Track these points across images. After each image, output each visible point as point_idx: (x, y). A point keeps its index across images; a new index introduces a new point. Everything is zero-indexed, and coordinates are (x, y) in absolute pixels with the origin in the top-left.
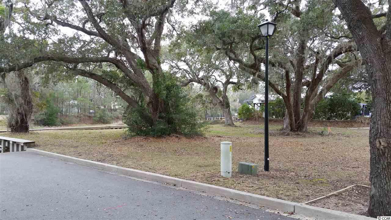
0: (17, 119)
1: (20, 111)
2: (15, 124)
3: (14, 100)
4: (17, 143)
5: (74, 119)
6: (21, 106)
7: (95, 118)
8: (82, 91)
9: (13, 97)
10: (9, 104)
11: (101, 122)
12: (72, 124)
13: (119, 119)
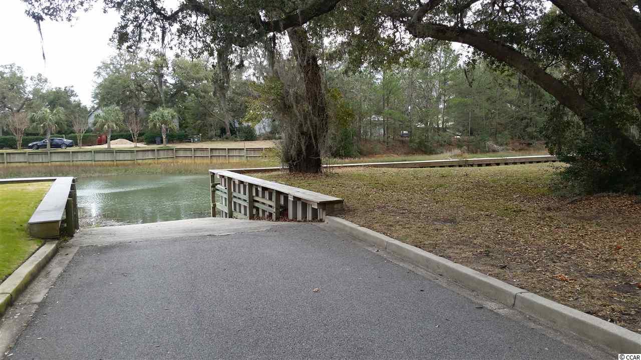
0: (299, 144)
1: (305, 130)
2: (296, 157)
3: (293, 106)
4: (302, 201)
5: (379, 146)
6: (305, 119)
7: (412, 144)
8: (390, 97)
9: (292, 99)
10: (283, 115)
11: (422, 151)
12: (376, 154)
13: (452, 145)
